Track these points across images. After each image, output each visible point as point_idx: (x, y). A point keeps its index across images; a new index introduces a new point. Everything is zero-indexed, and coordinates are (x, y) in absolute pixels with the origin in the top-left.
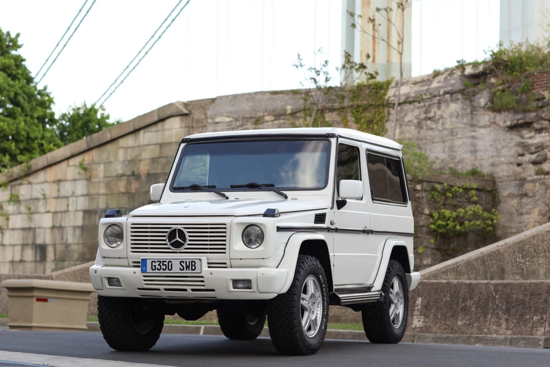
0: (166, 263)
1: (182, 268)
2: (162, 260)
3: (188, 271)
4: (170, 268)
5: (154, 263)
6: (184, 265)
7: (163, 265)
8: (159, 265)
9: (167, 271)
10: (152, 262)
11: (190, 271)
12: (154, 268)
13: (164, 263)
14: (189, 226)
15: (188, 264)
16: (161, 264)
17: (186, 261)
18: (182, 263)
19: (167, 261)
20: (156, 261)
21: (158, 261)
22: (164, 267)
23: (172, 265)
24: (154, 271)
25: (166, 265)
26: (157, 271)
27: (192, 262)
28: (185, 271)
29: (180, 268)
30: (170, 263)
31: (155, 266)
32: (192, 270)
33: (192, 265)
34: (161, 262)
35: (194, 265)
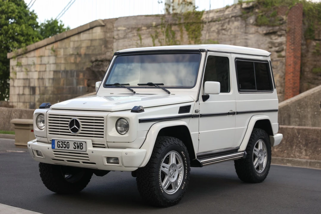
0: (66, 143)
1: (75, 148)
2: (63, 141)
3: (78, 150)
4: (68, 147)
5: (59, 143)
6: (76, 145)
7: (64, 144)
8: (62, 144)
9: (66, 149)
10: (58, 142)
11: (80, 150)
12: (59, 146)
13: (65, 143)
14: (82, 118)
15: (78, 145)
16: (63, 144)
17: (77, 143)
18: (75, 144)
19: (67, 142)
20: (60, 141)
21: (61, 142)
22: (64, 146)
23: (69, 144)
24: (59, 148)
25: (65, 144)
26: (60, 148)
27: (81, 143)
28: (76, 149)
29: (74, 147)
30: (68, 144)
31: (59, 145)
32: (81, 149)
33: (81, 146)
34: (63, 142)
35: (82, 146)
